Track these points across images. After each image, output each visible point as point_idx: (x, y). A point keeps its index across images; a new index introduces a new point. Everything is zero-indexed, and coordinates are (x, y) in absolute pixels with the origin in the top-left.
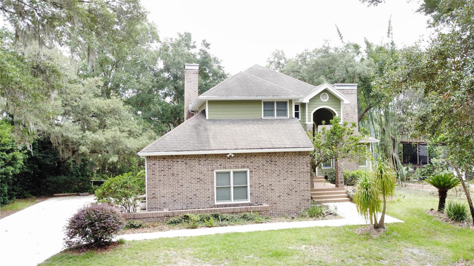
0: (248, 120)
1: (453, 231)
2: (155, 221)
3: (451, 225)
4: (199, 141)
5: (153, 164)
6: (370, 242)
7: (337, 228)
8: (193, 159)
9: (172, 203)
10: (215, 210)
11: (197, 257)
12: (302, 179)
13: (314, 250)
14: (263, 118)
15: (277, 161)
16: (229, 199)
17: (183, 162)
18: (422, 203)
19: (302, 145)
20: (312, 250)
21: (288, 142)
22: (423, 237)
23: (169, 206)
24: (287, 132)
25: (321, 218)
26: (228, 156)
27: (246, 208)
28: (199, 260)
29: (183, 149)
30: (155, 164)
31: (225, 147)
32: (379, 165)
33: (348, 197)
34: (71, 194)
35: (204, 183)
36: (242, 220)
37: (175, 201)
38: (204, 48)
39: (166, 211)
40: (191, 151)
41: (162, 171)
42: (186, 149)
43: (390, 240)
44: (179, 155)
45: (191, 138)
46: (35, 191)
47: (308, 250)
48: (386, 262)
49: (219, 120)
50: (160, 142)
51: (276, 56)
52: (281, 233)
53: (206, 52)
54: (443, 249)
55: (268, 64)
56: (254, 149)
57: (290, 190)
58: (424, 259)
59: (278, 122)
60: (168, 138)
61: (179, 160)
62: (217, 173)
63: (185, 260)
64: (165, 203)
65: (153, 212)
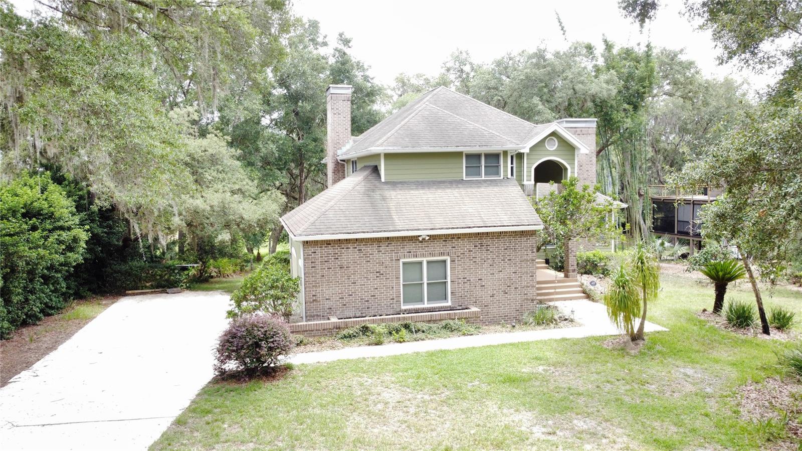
0: (444, 182)
1: (736, 342)
2: (321, 335)
3: (733, 333)
4: (377, 217)
5: (312, 253)
6: (627, 359)
7: (578, 340)
8: (370, 245)
9: (340, 308)
10: (404, 318)
11: (405, 386)
12: (524, 270)
13: (557, 374)
14: (464, 179)
15: (489, 245)
16: (421, 300)
17: (356, 248)
18: (688, 299)
19: (526, 221)
20: (553, 372)
21: (505, 217)
22: (697, 352)
23: (336, 313)
24: (501, 200)
25: (552, 325)
26: (420, 239)
27: (447, 314)
28: (408, 390)
29: (355, 231)
30: (315, 252)
31: (416, 226)
32: (639, 254)
33: (584, 292)
34: (153, 290)
35: (386, 279)
36: (444, 331)
37: (345, 305)
38: (341, 47)
39: (334, 320)
40: (368, 232)
41: (325, 262)
42: (360, 231)
43: (654, 357)
44: (349, 239)
45: (364, 212)
46: (94, 286)
47: (548, 374)
48: (653, 386)
49: (401, 182)
50: (321, 219)
51: (457, 59)
52: (504, 349)
53: (345, 54)
54: (724, 368)
55: (443, 71)
56: (457, 228)
57: (508, 286)
58: (702, 382)
59: (486, 185)
60: (330, 213)
61: (349, 246)
62: (404, 264)
63: (389, 390)
64: (331, 308)
65: (318, 322)
